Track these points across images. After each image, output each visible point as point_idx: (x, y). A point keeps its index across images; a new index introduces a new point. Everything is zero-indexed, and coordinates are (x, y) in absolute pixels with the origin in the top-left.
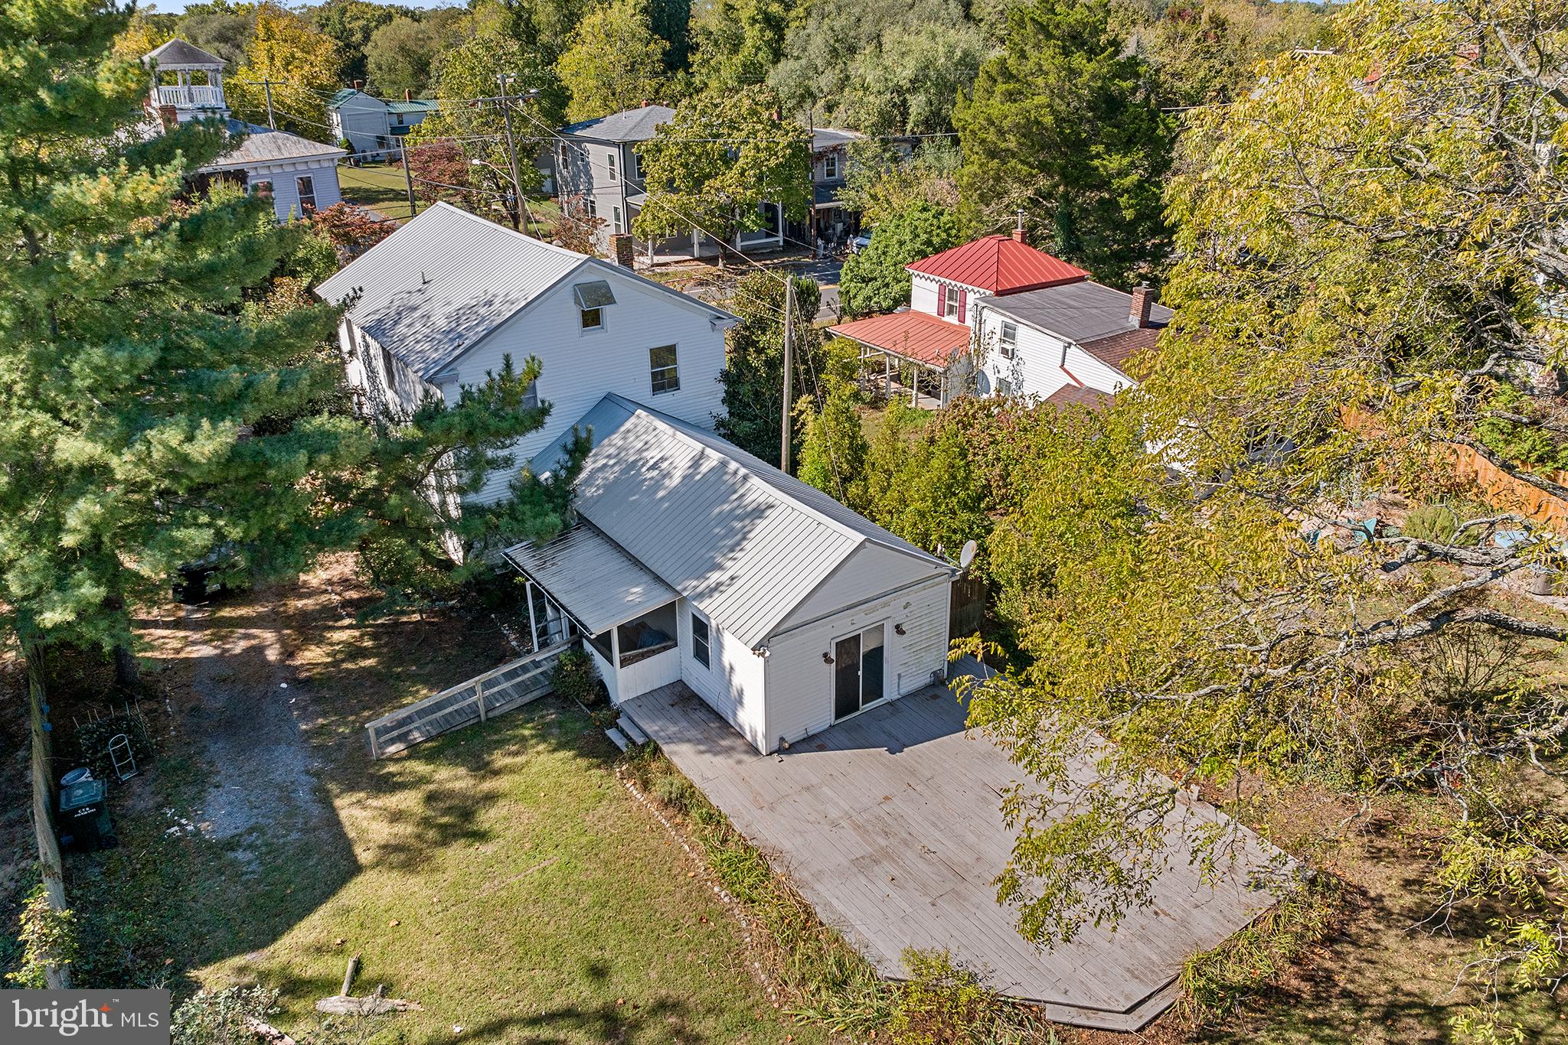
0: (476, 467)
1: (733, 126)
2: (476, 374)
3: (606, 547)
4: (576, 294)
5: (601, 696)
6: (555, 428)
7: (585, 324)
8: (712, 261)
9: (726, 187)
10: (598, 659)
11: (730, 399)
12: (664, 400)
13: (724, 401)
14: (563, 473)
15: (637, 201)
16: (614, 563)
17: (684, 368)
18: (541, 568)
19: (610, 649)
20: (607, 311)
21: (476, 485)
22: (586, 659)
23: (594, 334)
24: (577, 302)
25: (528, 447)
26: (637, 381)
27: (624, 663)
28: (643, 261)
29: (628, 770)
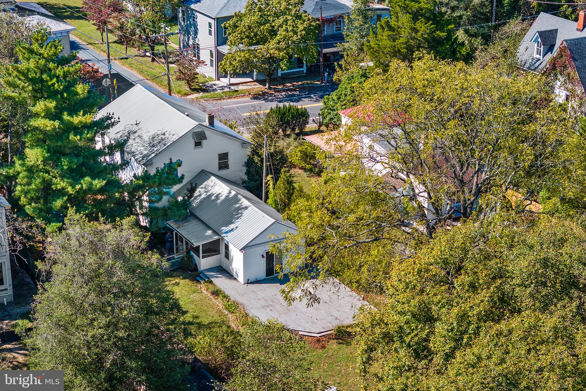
0: (161, 194)
2: (160, 164)
3: (199, 222)
4: (193, 136)
5: (196, 269)
7: (196, 146)
8: (262, 82)
9: (270, 48)
10: (195, 256)
11: (248, 173)
12: (223, 173)
13: (245, 173)
14: (186, 198)
15: (225, 49)
16: (202, 227)
17: (231, 161)
18: (178, 227)
19: (199, 253)
20: (204, 142)
22: (192, 257)
23: (199, 150)
24: (194, 138)
25: (175, 189)
26: (214, 165)
27: (203, 257)
28: (224, 81)
29: (202, 287)
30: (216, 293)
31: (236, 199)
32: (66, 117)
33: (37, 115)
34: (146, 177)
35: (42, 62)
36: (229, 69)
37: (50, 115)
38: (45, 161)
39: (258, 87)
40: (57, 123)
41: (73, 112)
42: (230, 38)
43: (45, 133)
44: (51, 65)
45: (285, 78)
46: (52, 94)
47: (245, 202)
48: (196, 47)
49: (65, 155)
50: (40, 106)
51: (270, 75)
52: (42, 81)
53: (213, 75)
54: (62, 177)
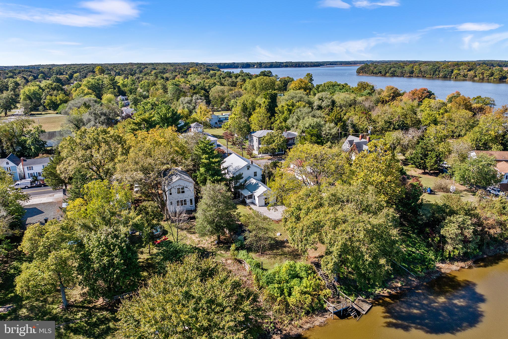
0: (237, 182)
1: (275, 136)
2: (237, 174)
3: (247, 190)
5: (246, 202)
6: (244, 179)
7: (248, 169)
8: (271, 156)
9: (273, 146)
11: (262, 178)
12: (255, 177)
14: (244, 183)
15: (260, 146)
17: (258, 174)
18: (241, 191)
20: (250, 168)
21: (236, 184)
22: (245, 199)
23: (248, 171)
24: (247, 167)
25: (241, 181)
26: (253, 175)
27: (248, 199)
28: (260, 155)
29: (247, 207)
30: (250, 209)
31: (257, 184)
32: (211, 159)
33: (203, 159)
34: (233, 177)
35: (205, 145)
36: (261, 152)
37: (206, 159)
38: (205, 171)
39: (270, 157)
40: (208, 161)
41: (213, 158)
42: (262, 143)
43: (205, 164)
44: (207, 146)
45: (278, 155)
46: (207, 153)
47: (260, 185)
48: (253, 146)
49: (211, 170)
50: (204, 156)
51: (273, 153)
52: (205, 150)
53: (257, 154)
54: (210, 176)
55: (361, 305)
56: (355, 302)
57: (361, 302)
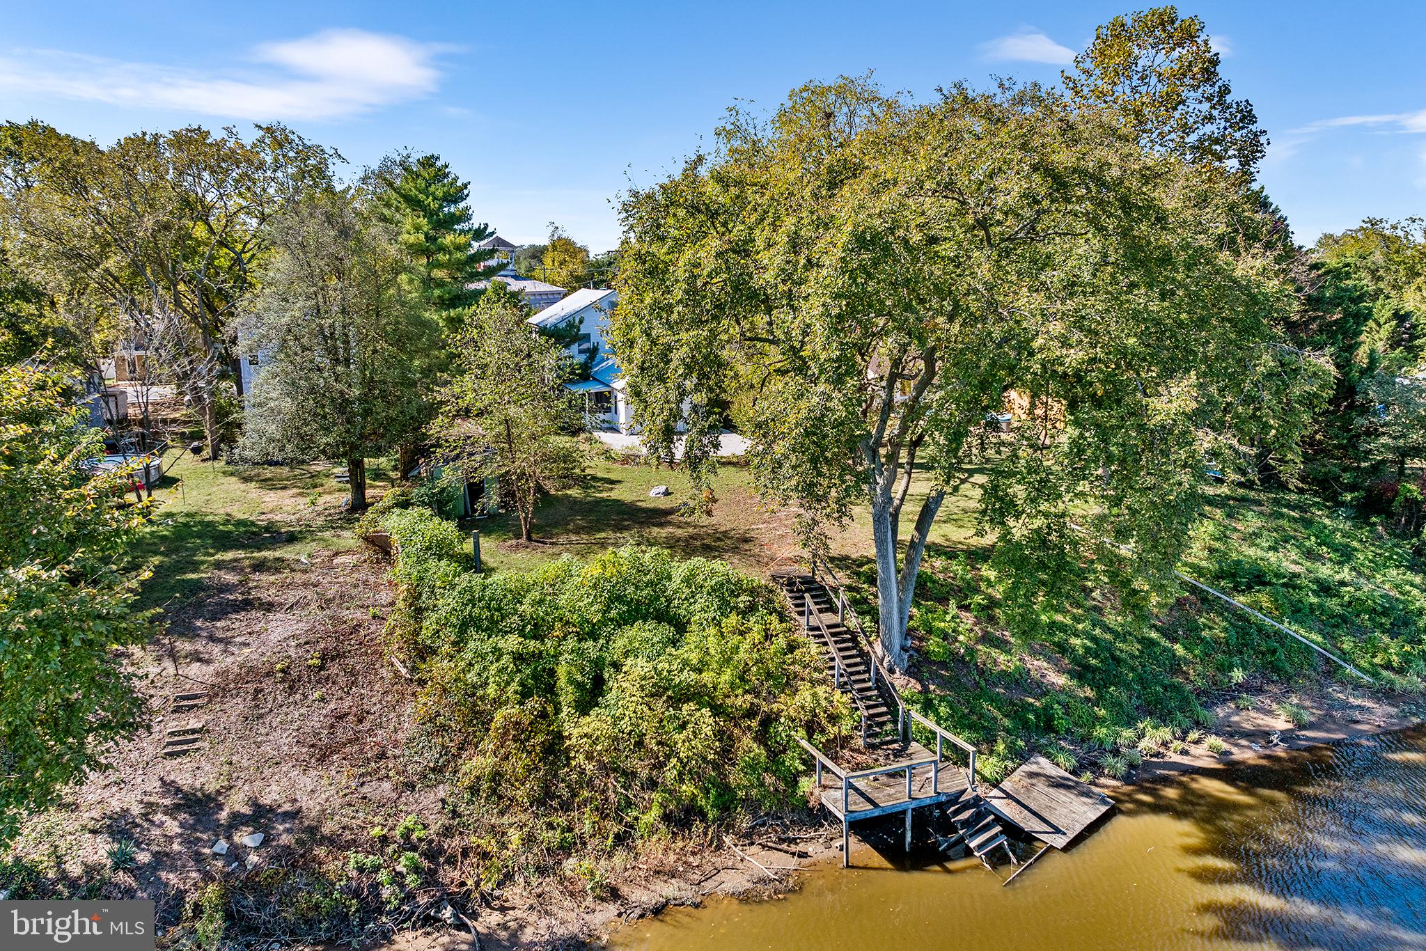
55: (1044, 800)
56: (1006, 785)
57: (1041, 785)
